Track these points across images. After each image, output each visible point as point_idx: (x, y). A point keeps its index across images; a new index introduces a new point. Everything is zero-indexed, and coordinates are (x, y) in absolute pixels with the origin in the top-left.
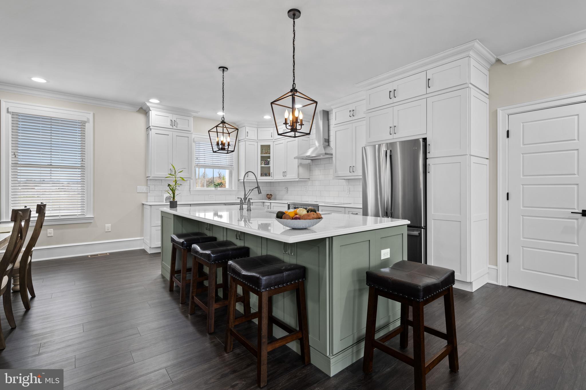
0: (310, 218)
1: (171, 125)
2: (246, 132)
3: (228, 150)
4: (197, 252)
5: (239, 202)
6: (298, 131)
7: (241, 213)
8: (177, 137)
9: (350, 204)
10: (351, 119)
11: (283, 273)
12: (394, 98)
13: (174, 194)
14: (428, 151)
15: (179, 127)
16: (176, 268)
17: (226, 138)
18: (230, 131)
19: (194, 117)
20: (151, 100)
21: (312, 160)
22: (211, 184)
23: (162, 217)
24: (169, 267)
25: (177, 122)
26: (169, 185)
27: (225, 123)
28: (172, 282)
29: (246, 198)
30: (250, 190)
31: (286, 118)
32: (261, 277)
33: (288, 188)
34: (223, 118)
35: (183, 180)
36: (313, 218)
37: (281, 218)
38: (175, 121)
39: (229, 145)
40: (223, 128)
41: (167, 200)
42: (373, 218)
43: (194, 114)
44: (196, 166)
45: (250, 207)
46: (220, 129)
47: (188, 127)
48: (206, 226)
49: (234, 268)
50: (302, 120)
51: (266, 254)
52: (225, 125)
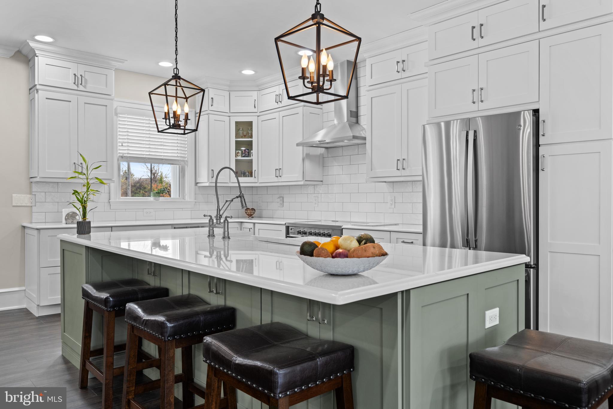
0: (368, 255)
1: (75, 83)
2: (210, 99)
3: (185, 127)
4: (136, 318)
5: (208, 221)
6: (325, 91)
7: (211, 243)
8: (86, 105)
9: (396, 225)
10: (399, 76)
11: (315, 359)
12: (480, 38)
13: (84, 208)
14: (541, 133)
15: (90, 87)
16: (93, 344)
17: (182, 107)
18: (188, 93)
19: (117, 70)
20: (38, 38)
21: (327, 148)
22: (138, 190)
23: (63, 251)
24: (79, 344)
25: (86, 78)
26: (75, 192)
27: (180, 78)
28: (84, 371)
29: (221, 216)
30: (227, 201)
31: (303, 67)
32: (276, 370)
33: (283, 198)
34: (175, 70)
35: (102, 183)
36: (374, 255)
37: (311, 255)
38: (81, 75)
39: (187, 119)
40: (176, 88)
41: (68, 219)
42: (437, 249)
43: (118, 65)
44: (120, 159)
45: (228, 232)
46: (171, 90)
47: (105, 88)
48: (148, 268)
49: (217, 351)
50: (332, 71)
51: (269, 322)
52: (179, 82)
